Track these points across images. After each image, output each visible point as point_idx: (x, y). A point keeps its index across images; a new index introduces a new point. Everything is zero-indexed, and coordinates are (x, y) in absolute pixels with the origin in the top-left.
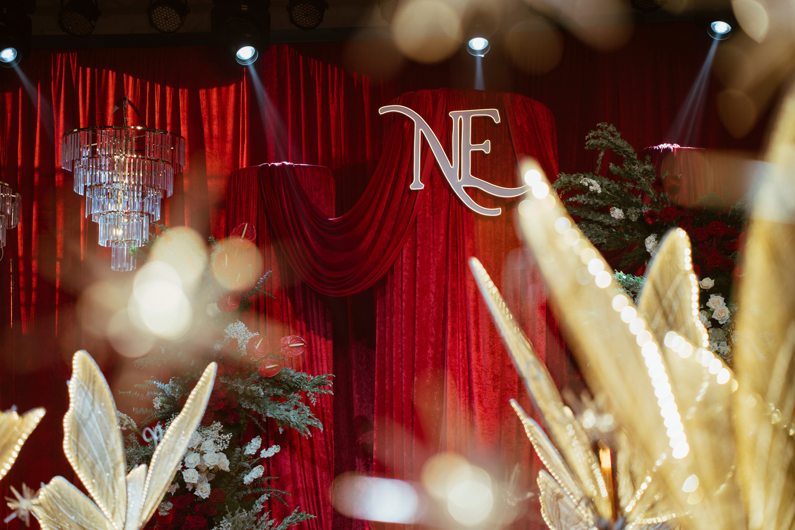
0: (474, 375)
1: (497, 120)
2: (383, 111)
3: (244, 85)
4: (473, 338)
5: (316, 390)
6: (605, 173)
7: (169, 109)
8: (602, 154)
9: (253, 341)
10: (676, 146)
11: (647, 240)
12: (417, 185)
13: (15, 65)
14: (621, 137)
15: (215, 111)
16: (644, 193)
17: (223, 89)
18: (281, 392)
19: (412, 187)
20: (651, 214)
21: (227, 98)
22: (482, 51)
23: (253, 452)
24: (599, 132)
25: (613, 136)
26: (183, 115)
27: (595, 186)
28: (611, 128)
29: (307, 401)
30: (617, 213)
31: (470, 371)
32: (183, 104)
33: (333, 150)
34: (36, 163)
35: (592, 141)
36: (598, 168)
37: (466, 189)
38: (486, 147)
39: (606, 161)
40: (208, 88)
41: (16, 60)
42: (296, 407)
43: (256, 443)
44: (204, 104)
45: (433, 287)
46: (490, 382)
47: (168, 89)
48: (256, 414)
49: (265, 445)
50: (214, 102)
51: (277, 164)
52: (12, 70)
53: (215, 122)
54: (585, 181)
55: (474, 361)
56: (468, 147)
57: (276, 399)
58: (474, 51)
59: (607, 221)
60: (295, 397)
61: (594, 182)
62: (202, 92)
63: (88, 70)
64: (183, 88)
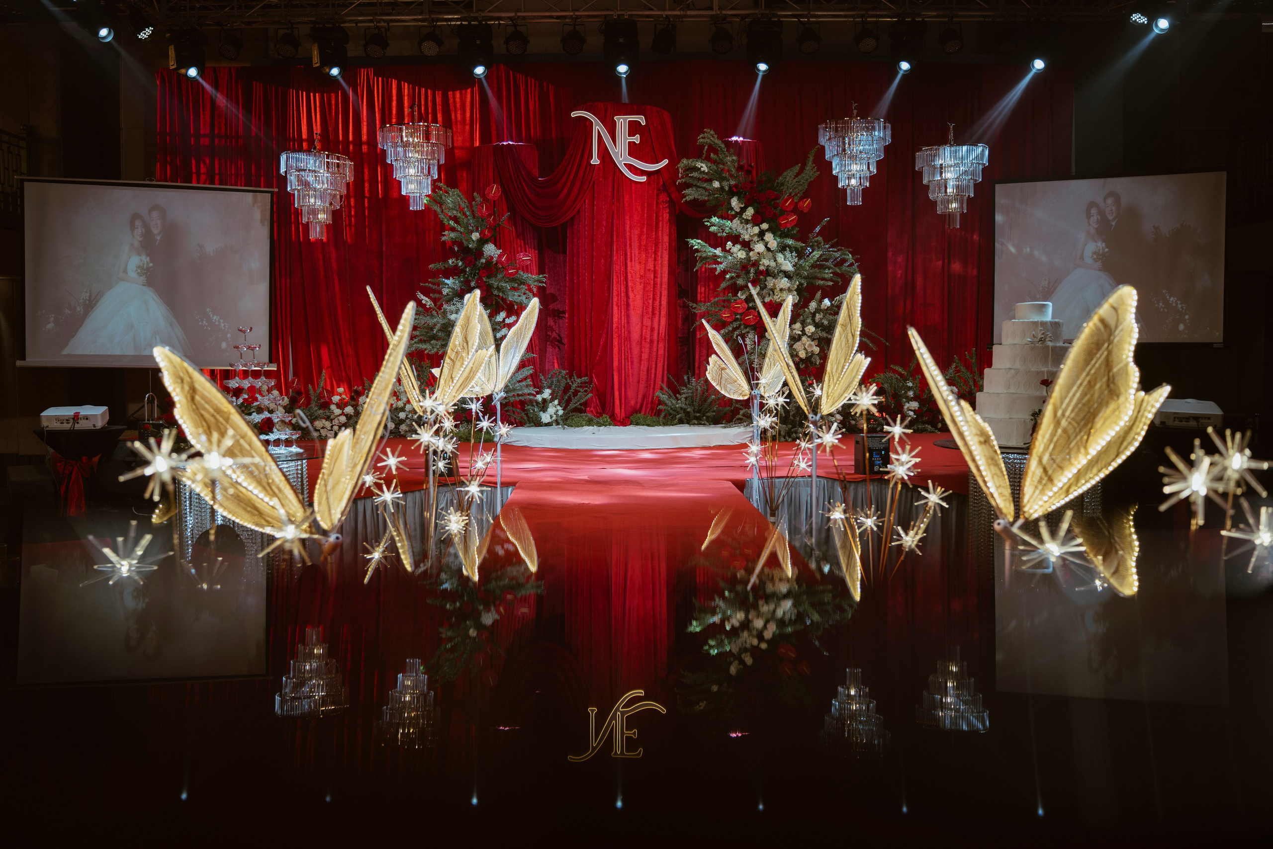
0: (629, 275)
1: (643, 123)
2: (574, 114)
3: (476, 89)
4: (629, 254)
5: (536, 283)
6: (708, 159)
7: (430, 104)
8: (706, 147)
9: (500, 256)
10: (741, 139)
11: (732, 200)
12: (595, 161)
13: (339, 78)
14: (718, 138)
15: (458, 105)
16: (728, 171)
17: (464, 92)
18: (516, 285)
19: (592, 162)
20: (736, 186)
21: (466, 97)
22: (625, 73)
23: (501, 320)
24: (706, 134)
25: (713, 137)
26: (439, 107)
27: (705, 168)
28: (712, 132)
29: (530, 290)
30: (716, 184)
31: (626, 273)
32: (438, 100)
33: (532, 131)
34: (351, 139)
35: (701, 140)
36: (704, 156)
37: (625, 164)
38: (637, 139)
39: (709, 152)
40: (454, 90)
41: (340, 73)
42: (524, 294)
43: (503, 315)
44: (451, 100)
45: (604, 223)
46: (638, 280)
47: (429, 91)
48: (502, 298)
49: (508, 316)
50: (458, 100)
51: (505, 143)
52: (337, 81)
53: (459, 112)
54: (699, 164)
55: (629, 268)
56: (625, 139)
57: (513, 289)
58: (620, 73)
59: (708, 187)
60: (524, 288)
61: (704, 165)
62: (450, 93)
63: (380, 79)
64: (438, 90)
